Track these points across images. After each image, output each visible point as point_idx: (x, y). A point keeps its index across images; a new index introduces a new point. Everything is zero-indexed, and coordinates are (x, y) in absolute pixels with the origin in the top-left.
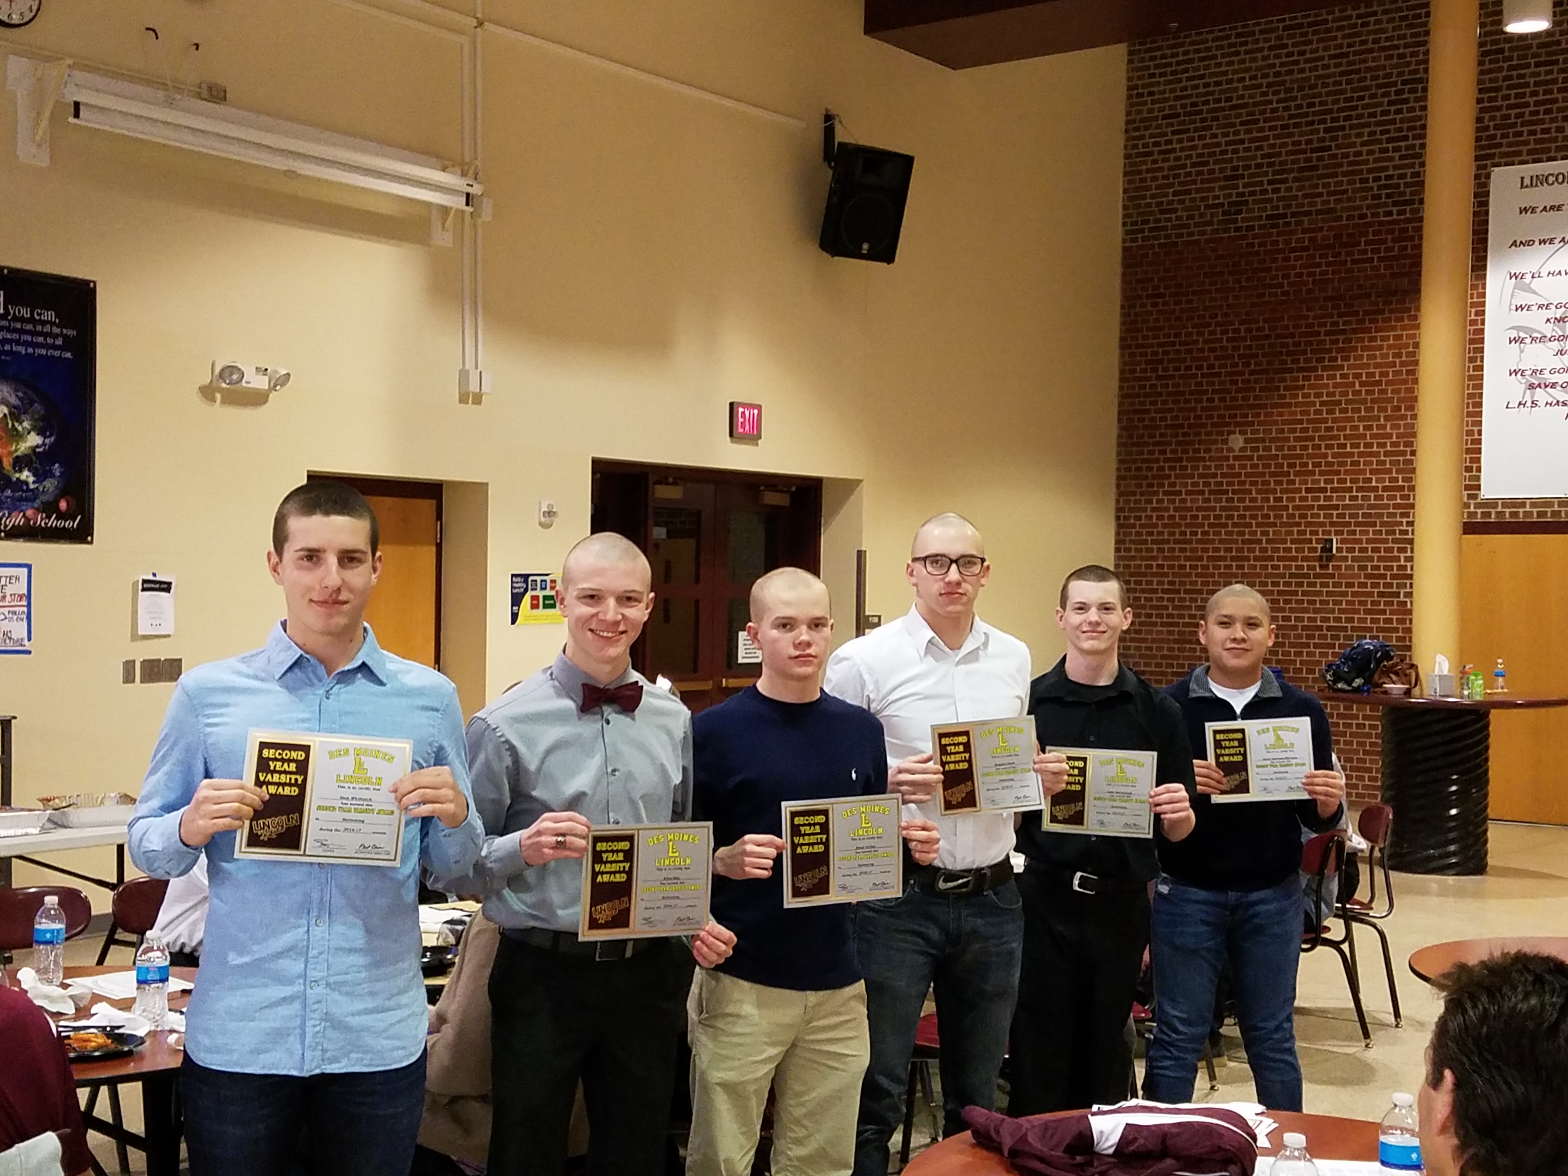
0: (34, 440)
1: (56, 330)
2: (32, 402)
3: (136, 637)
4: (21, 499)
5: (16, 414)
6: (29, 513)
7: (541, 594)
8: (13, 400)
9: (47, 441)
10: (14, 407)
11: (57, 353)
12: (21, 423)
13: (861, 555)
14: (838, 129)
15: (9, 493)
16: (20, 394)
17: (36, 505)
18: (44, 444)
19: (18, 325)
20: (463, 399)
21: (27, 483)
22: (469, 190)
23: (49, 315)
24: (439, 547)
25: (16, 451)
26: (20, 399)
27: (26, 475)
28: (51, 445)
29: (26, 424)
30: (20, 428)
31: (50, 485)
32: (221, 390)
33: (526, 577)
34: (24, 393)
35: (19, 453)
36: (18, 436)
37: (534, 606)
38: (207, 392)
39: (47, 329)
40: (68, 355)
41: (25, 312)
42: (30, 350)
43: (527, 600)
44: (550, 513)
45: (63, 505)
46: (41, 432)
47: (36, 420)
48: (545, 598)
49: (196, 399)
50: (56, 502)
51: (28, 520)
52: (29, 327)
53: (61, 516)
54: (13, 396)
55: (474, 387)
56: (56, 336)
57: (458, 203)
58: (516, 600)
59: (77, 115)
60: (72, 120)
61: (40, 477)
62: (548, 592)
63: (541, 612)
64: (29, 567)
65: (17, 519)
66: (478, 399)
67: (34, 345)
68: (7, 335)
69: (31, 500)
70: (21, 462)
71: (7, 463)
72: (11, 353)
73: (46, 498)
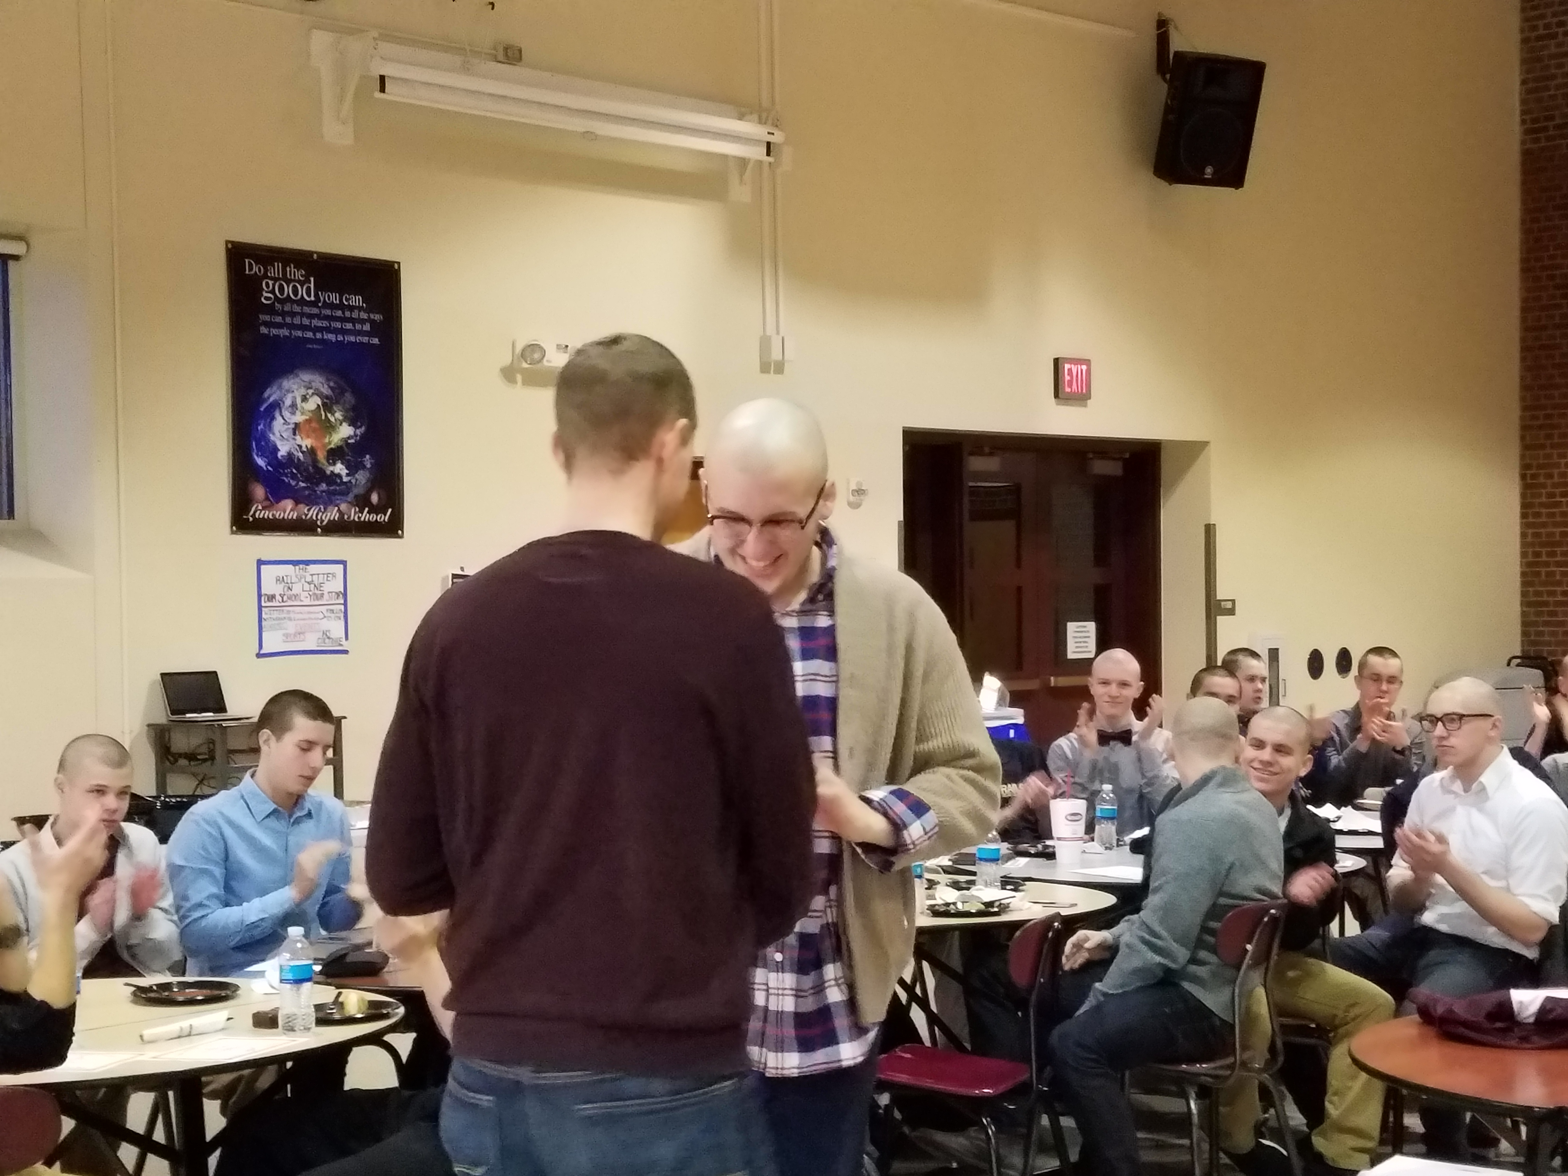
0: (345, 431)
1: (364, 316)
2: (342, 393)
4: (334, 493)
5: (328, 405)
6: (343, 507)
8: (326, 390)
9: (358, 432)
10: (327, 397)
11: (365, 339)
12: (333, 415)
13: (1210, 531)
14: (1174, 35)
15: (324, 486)
16: (332, 384)
17: (349, 500)
18: (356, 435)
19: (328, 312)
20: (764, 368)
21: (339, 476)
22: (770, 138)
23: (356, 300)
25: (330, 443)
26: (331, 388)
27: (339, 468)
28: (363, 436)
29: (338, 415)
30: (332, 419)
31: (362, 477)
32: (521, 371)
34: (335, 383)
35: (332, 446)
36: (329, 427)
38: (506, 373)
39: (355, 315)
40: (376, 341)
41: (334, 298)
42: (340, 338)
45: (374, 498)
46: (353, 423)
47: (346, 411)
49: (498, 381)
50: (366, 495)
51: (341, 514)
52: (339, 313)
53: (373, 510)
54: (326, 386)
55: (776, 355)
56: (364, 322)
57: (758, 153)
59: (382, 90)
60: (377, 96)
61: (353, 469)
64: (344, 563)
65: (332, 514)
66: (780, 369)
67: (344, 332)
68: (316, 322)
69: (345, 493)
70: (335, 454)
71: (321, 456)
72: (323, 341)
73: (359, 491)
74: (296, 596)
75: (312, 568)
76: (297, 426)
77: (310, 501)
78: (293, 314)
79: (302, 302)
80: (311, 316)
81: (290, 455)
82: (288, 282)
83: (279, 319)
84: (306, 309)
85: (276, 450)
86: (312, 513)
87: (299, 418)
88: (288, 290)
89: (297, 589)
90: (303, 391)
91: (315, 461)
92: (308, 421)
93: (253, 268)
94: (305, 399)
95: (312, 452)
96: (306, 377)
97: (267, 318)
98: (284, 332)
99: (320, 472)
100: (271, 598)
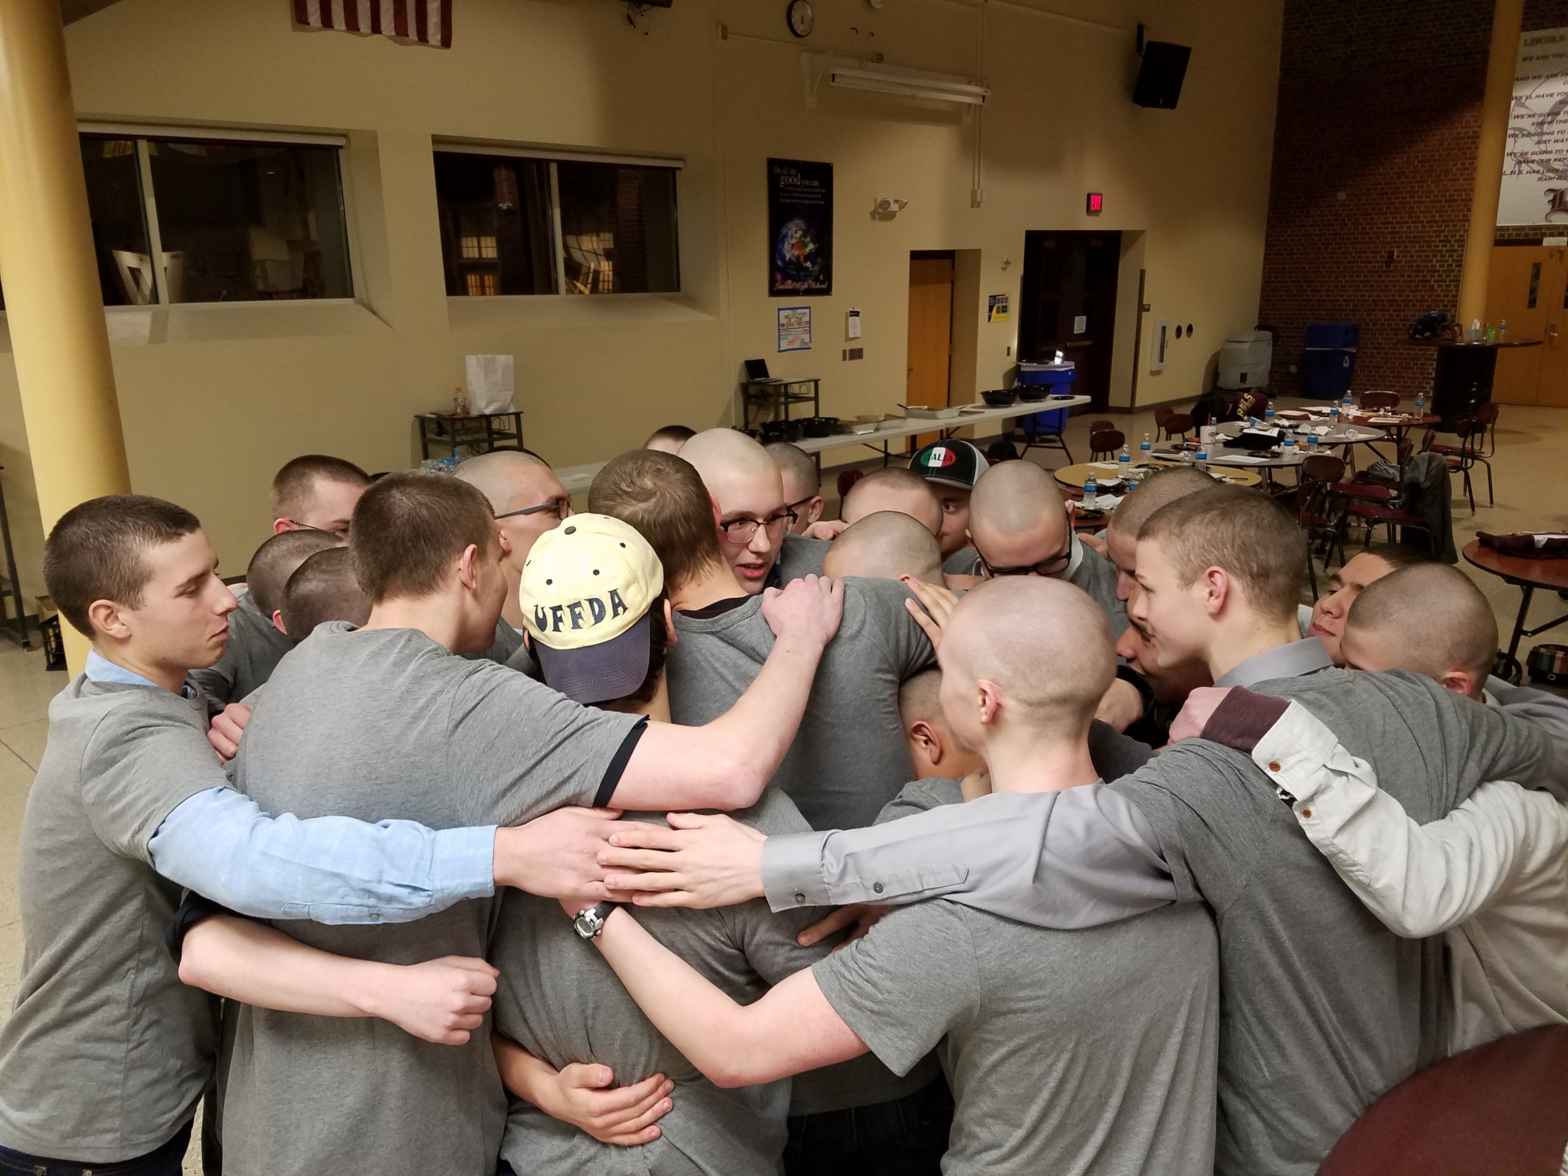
0: (811, 246)
1: (819, 190)
2: (810, 228)
3: (848, 339)
4: (807, 276)
5: (804, 235)
6: (810, 282)
7: (1001, 305)
8: (803, 227)
9: (816, 247)
10: (804, 231)
11: (819, 202)
12: (807, 239)
13: (1143, 272)
14: (1146, 32)
15: (802, 273)
16: (806, 224)
17: (812, 278)
18: (814, 248)
19: (805, 190)
20: (972, 206)
21: (808, 268)
22: (985, 94)
23: (816, 183)
24: (953, 283)
25: (805, 252)
26: (806, 226)
27: (808, 264)
28: (817, 249)
29: (809, 239)
30: (806, 241)
31: (817, 268)
32: (879, 213)
33: (994, 297)
35: (806, 254)
36: (805, 245)
37: (998, 312)
38: (873, 215)
39: (815, 190)
40: (823, 202)
41: (807, 183)
42: (810, 202)
43: (995, 309)
44: (1008, 263)
45: (821, 278)
46: (814, 243)
47: (811, 237)
48: (1003, 307)
49: (869, 218)
50: (818, 276)
51: (809, 285)
52: (809, 190)
53: (822, 283)
55: (978, 199)
56: (818, 193)
57: (979, 101)
58: (991, 309)
59: (833, 81)
60: (832, 83)
61: (813, 265)
62: (1004, 304)
63: (1001, 315)
64: (809, 308)
65: (806, 286)
66: (979, 206)
67: (812, 199)
68: (801, 195)
69: (810, 276)
70: (807, 257)
71: (802, 258)
72: (803, 204)
73: (816, 274)
74: (792, 324)
75: (798, 311)
76: (793, 245)
77: (797, 282)
78: (792, 192)
79: (796, 186)
80: (799, 192)
81: (790, 259)
82: (790, 176)
83: (787, 195)
84: (798, 189)
85: (785, 257)
86: (798, 285)
87: (794, 241)
88: (790, 180)
89: (792, 321)
90: (795, 229)
91: (799, 261)
92: (797, 243)
93: (778, 170)
94: (796, 232)
95: (798, 257)
96: (796, 222)
97: (782, 194)
98: (788, 201)
99: (801, 266)
100: (783, 325)
